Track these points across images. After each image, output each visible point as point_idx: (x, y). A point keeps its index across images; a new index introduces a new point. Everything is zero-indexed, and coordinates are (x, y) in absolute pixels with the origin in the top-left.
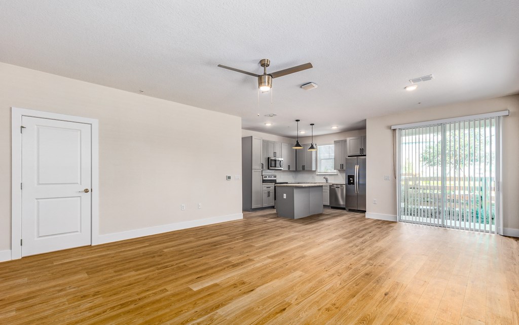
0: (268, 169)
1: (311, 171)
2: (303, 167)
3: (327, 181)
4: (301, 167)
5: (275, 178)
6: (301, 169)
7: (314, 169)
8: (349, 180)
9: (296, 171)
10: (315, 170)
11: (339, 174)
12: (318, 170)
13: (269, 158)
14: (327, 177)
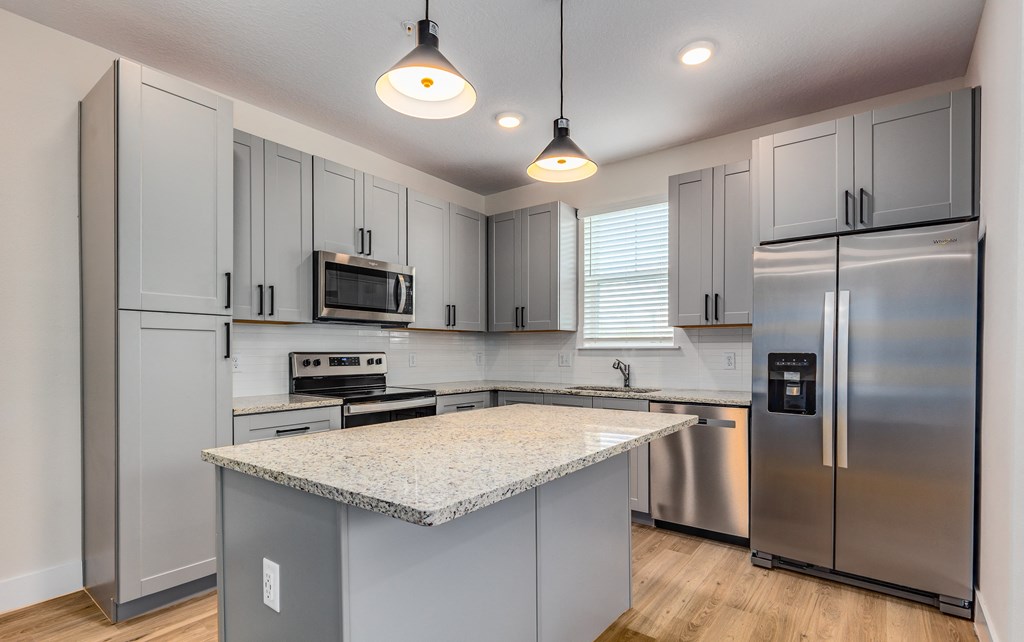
0: (316, 318)
1: (552, 334)
2: (520, 313)
3: (627, 379)
4: (510, 313)
5: (375, 369)
6: (508, 324)
7: (565, 322)
8: (776, 387)
9: (489, 333)
10: (570, 328)
11: (689, 347)
12: (587, 331)
13: (315, 255)
14: (626, 360)
